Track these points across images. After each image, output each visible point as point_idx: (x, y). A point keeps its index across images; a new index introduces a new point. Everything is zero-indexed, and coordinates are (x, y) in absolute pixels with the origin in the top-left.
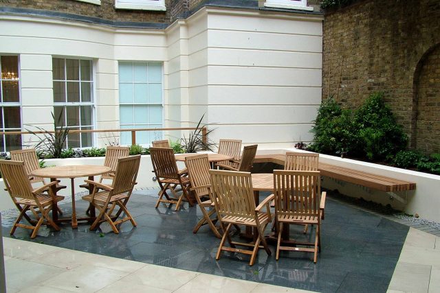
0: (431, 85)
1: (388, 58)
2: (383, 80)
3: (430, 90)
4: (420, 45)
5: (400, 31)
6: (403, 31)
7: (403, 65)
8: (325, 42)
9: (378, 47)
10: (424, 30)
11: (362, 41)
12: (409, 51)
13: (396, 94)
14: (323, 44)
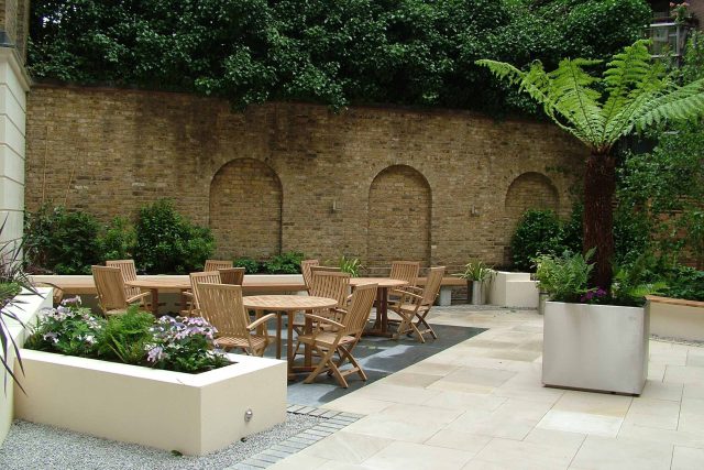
0: (225, 195)
1: (170, 162)
2: (160, 184)
3: (226, 200)
4: (219, 155)
5: (188, 136)
6: (193, 137)
7: (194, 172)
8: (31, 122)
9: (151, 148)
10: (222, 142)
11: (120, 135)
12: (202, 159)
13: (184, 202)
14: (27, 125)
